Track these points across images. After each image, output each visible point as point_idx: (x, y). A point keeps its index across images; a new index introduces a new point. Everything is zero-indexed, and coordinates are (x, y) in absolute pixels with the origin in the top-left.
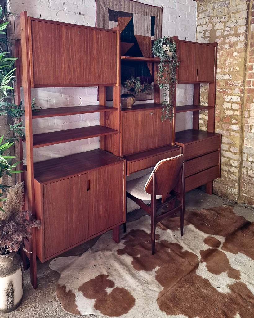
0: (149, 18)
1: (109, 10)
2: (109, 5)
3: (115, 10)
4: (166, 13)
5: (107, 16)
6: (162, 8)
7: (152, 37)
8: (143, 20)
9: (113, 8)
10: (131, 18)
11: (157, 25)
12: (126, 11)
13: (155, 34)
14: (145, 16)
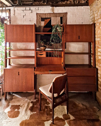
0: (59, 18)
1: (41, 18)
2: (41, 16)
3: (44, 17)
4: (69, 14)
5: (40, 20)
6: (67, 13)
7: (61, 25)
8: (56, 19)
9: (43, 17)
10: (50, 19)
11: (64, 20)
12: (48, 17)
13: (63, 23)
14: (57, 17)
